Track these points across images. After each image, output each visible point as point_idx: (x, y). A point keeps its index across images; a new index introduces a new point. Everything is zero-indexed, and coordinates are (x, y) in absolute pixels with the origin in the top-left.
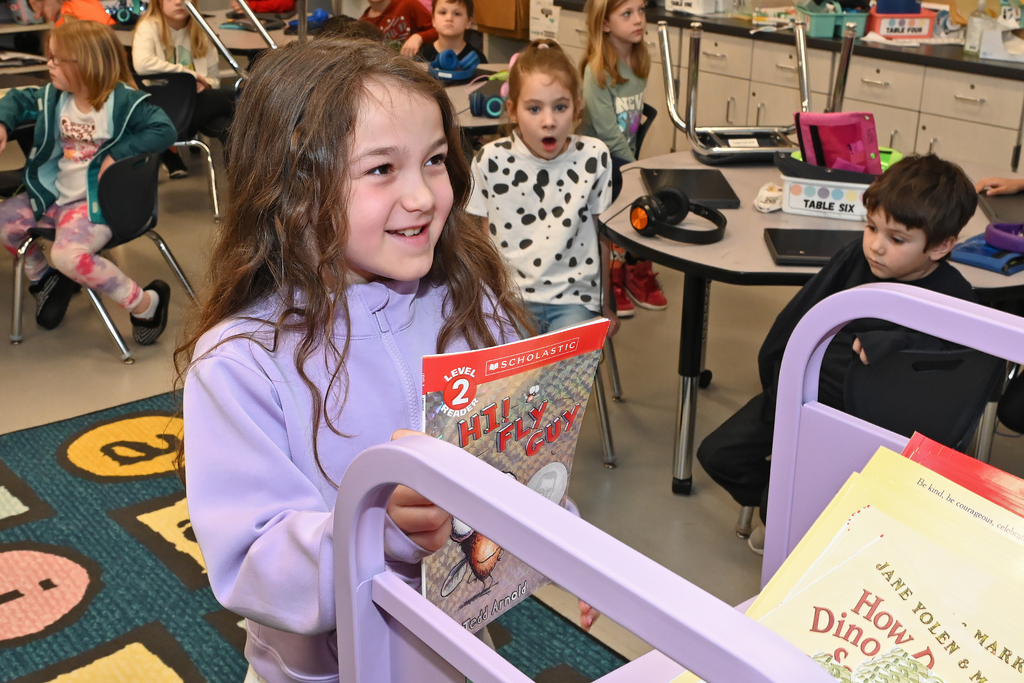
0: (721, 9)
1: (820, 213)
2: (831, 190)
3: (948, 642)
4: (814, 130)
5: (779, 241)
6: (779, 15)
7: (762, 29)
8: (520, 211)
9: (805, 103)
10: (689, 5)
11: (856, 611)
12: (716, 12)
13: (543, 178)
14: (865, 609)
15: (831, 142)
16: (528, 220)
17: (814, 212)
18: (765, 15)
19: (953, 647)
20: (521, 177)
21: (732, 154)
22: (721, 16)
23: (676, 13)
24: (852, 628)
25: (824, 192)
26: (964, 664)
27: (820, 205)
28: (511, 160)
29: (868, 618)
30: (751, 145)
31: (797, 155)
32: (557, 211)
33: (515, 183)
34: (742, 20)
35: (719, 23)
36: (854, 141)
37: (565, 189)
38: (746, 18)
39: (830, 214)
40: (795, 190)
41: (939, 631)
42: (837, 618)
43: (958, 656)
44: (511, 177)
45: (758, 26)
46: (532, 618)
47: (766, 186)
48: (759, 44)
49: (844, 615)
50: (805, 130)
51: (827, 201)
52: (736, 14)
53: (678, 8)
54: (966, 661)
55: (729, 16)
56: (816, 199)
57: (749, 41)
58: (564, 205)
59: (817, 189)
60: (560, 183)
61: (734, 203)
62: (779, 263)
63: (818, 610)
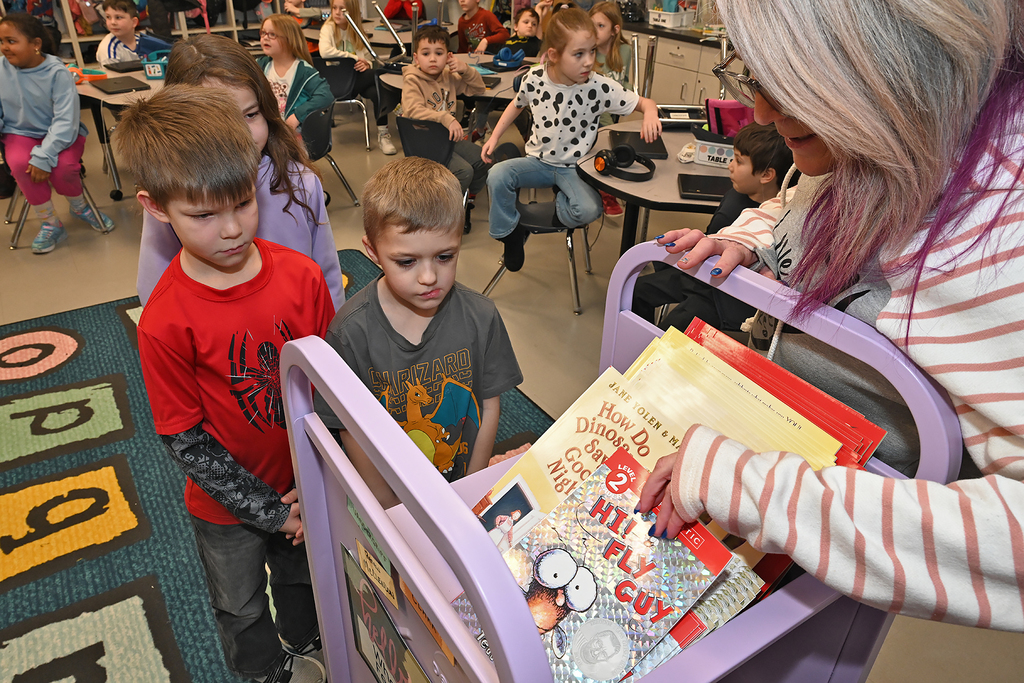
0: (684, 24)
1: (717, 164)
2: (725, 150)
3: (655, 423)
4: (717, 110)
5: (686, 183)
6: (720, 30)
7: (708, 39)
8: (544, 118)
9: (722, 91)
10: (664, 21)
11: (600, 415)
12: (681, 26)
13: (560, 98)
14: (606, 413)
15: (728, 119)
16: (548, 124)
17: (713, 164)
18: (712, 29)
19: (658, 426)
20: (546, 96)
21: (670, 122)
22: (684, 29)
23: (655, 26)
24: (599, 425)
25: (721, 151)
26: (665, 434)
27: (718, 159)
28: (542, 84)
29: (607, 418)
30: (684, 118)
31: (706, 127)
32: (567, 122)
33: (543, 100)
34: (697, 32)
35: (682, 34)
36: (743, 119)
37: (573, 107)
38: (700, 31)
39: (723, 165)
40: (703, 149)
41: (649, 418)
42: (590, 422)
43: (661, 430)
44: (541, 95)
45: (707, 36)
46: (515, 402)
47: (687, 146)
48: (705, 48)
49: (594, 419)
50: (712, 110)
51: (723, 157)
52: (693, 28)
53: (656, 23)
54: (666, 432)
55: (689, 29)
56: (716, 155)
57: (700, 46)
58: (571, 118)
59: (717, 149)
60: (570, 103)
61: (664, 155)
62: (683, 197)
63: (579, 419)
